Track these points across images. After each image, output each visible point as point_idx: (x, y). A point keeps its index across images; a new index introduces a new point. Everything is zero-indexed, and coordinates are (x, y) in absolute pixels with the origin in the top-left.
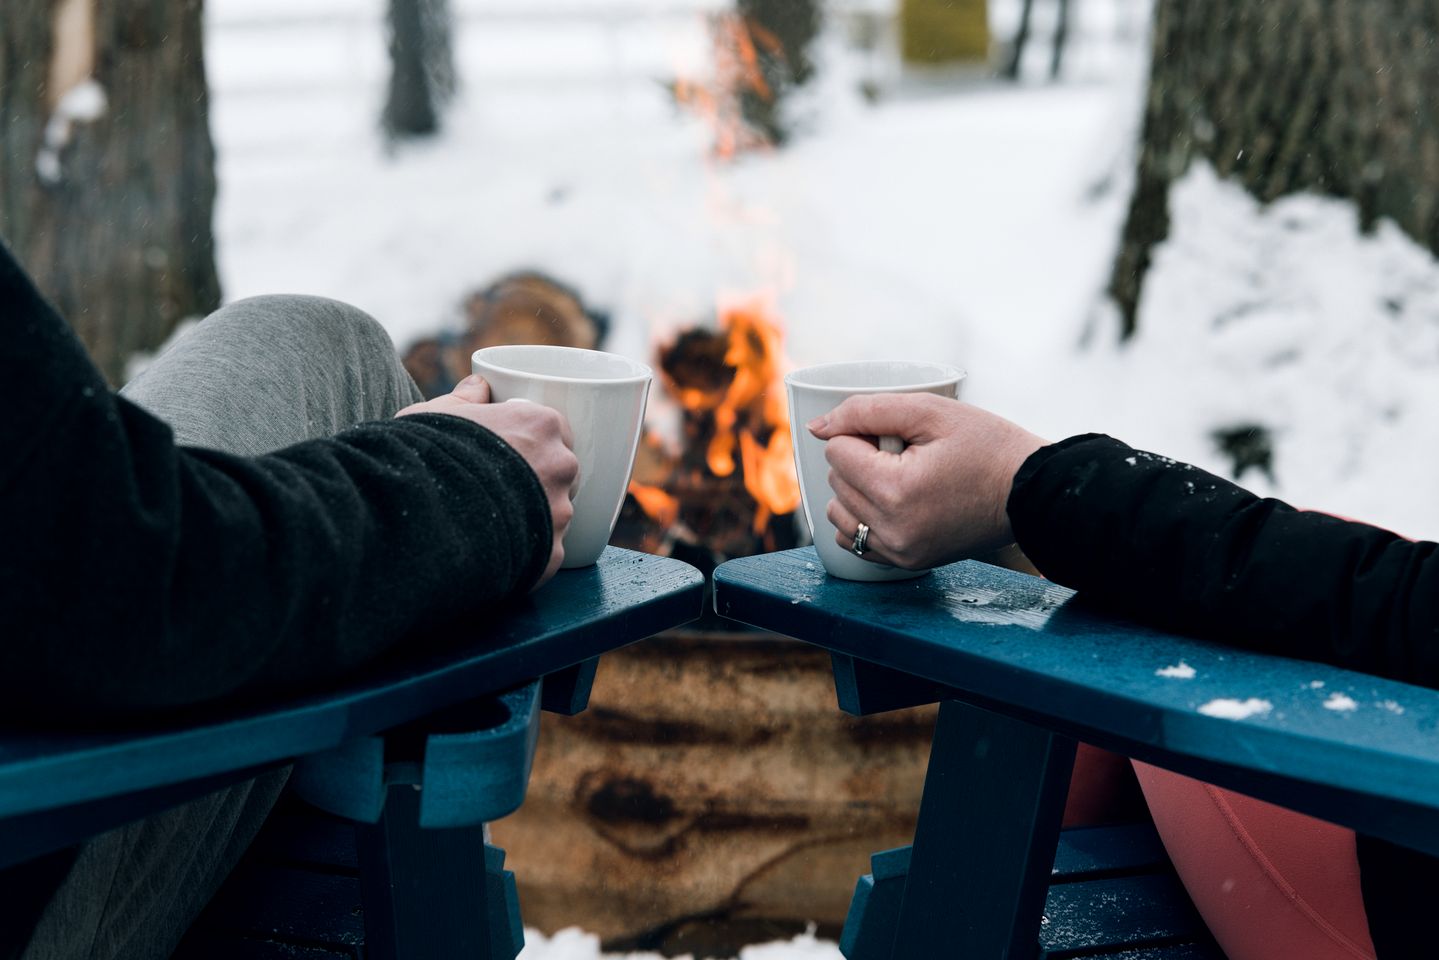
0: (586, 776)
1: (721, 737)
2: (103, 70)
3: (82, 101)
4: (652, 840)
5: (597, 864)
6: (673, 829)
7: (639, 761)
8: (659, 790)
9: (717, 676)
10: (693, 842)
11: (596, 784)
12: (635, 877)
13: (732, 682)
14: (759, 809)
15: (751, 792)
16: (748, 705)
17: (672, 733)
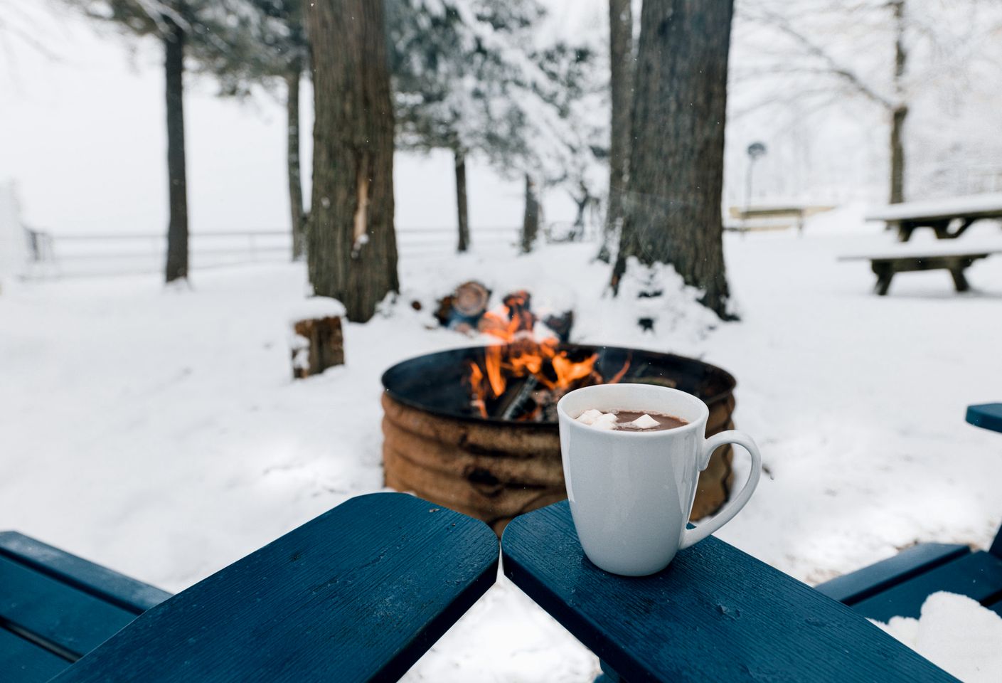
0: (467, 467)
1: (516, 456)
2: (368, 231)
3: (362, 238)
4: (490, 490)
5: (472, 497)
6: (498, 487)
7: (486, 462)
8: (493, 474)
9: (513, 434)
10: (506, 491)
11: (471, 470)
12: (485, 503)
13: (520, 437)
14: (528, 482)
15: (526, 475)
16: (525, 445)
17: (498, 454)
